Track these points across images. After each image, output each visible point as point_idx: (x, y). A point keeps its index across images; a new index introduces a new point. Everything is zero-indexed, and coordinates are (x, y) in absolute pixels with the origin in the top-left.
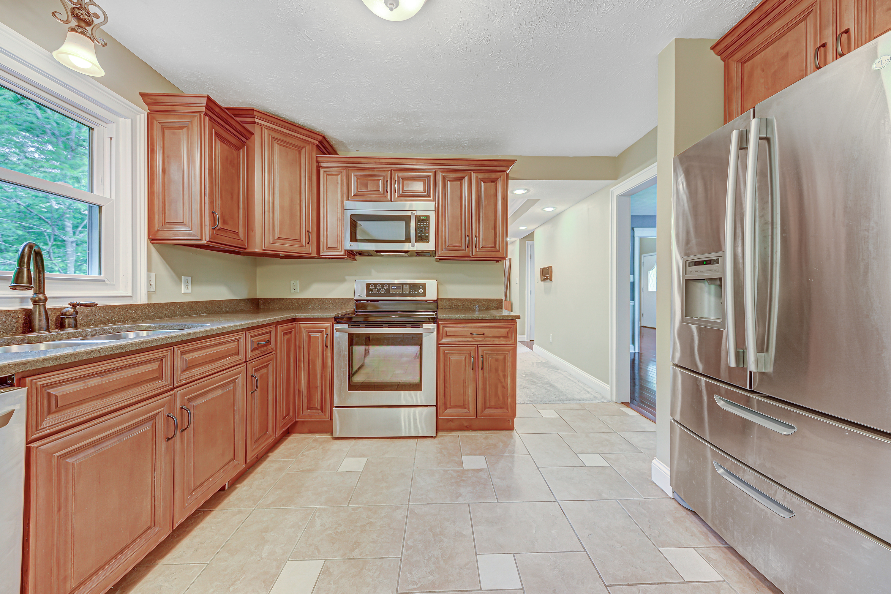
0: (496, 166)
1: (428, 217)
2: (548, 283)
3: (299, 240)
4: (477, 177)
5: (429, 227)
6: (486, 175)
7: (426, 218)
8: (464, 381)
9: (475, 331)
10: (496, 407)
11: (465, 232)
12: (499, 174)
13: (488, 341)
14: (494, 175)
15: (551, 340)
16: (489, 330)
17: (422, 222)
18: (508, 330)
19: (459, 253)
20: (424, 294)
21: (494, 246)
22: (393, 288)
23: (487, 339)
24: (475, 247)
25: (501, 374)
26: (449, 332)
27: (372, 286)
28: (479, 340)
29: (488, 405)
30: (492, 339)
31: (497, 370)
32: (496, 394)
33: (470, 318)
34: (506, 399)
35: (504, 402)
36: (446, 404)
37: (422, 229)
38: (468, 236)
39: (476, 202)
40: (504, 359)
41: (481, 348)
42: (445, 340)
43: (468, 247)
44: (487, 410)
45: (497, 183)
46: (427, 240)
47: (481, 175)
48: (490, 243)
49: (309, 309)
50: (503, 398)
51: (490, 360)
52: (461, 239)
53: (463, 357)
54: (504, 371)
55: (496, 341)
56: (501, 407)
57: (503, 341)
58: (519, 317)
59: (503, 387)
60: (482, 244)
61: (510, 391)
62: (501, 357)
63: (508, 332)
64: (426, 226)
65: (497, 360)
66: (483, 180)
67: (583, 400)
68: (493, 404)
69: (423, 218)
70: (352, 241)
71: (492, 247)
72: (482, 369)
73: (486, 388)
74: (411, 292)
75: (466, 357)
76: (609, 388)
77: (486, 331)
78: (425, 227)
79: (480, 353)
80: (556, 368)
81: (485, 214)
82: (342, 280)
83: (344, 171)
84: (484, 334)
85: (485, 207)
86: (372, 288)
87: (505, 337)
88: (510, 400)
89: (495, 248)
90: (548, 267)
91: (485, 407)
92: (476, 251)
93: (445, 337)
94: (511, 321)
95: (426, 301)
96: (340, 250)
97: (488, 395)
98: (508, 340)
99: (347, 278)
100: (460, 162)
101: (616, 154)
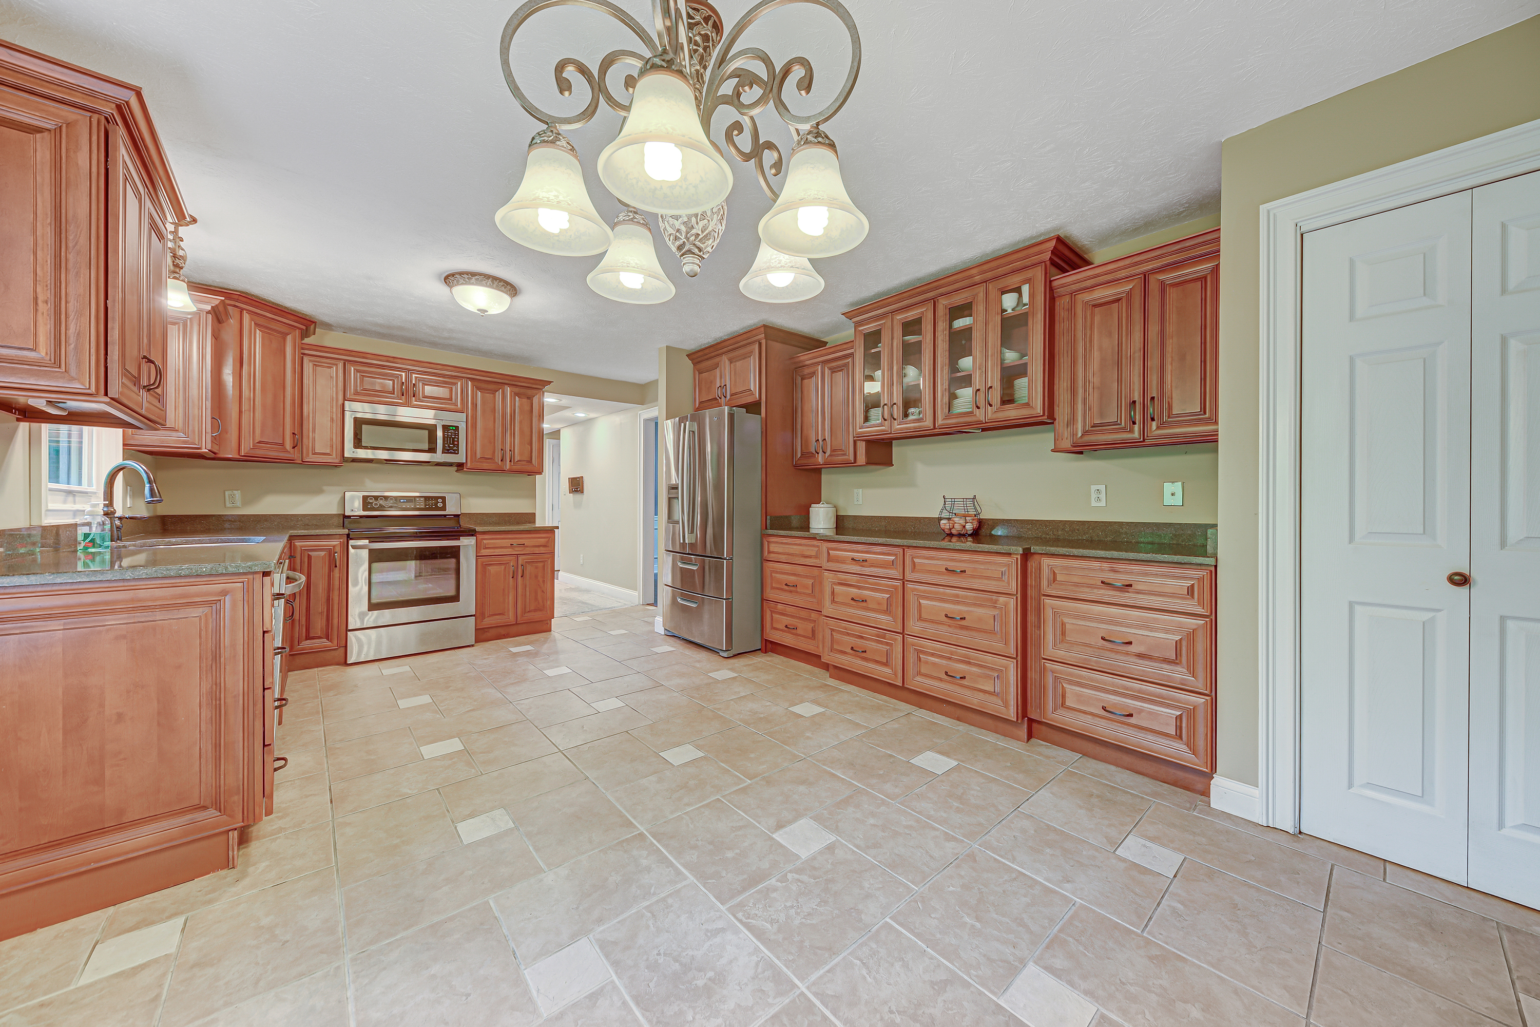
0: (532, 384)
1: (457, 428)
2: (578, 496)
3: (283, 444)
4: (511, 392)
5: (458, 438)
6: (522, 390)
7: (454, 428)
8: (504, 590)
9: (515, 542)
10: (535, 610)
11: (499, 446)
12: (535, 391)
13: (527, 551)
14: (529, 392)
15: (581, 561)
16: (528, 541)
17: (450, 433)
18: (547, 539)
19: (492, 467)
20: (444, 508)
21: (530, 461)
22: (402, 501)
23: (527, 549)
24: (510, 461)
25: (541, 580)
26: (488, 544)
27: (371, 499)
28: (519, 550)
29: (528, 610)
30: (532, 549)
31: (536, 577)
32: (536, 599)
33: (511, 530)
34: (545, 602)
35: (544, 605)
36: (484, 614)
37: (450, 440)
38: (502, 449)
39: (511, 416)
40: (544, 566)
41: (520, 558)
42: (484, 552)
43: (502, 461)
44: (526, 615)
45: (532, 400)
46: (456, 452)
47: (517, 390)
48: (526, 457)
49: (262, 528)
50: (543, 602)
51: (529, 568)
52: (494, 452)
53: (503, 567)
54: (543, 577)
55: (537, 550)
56: (540, 610)
57: (542, 550)
58: (557, 528)
59: (543, 591)
60: (517, 458)
61: (549, 594)
62: (540, 565)
63: (548, 542)
64: (455, 438)
65: (537, 568)
66: (517, 394)
67: (614, 607)
68: (532, 608)
69: (451, 428)
70: (355, 447)
71: (528, 461)
72: (522, 577)
73: (525, 594)
74: (427, 506)
75: (505, 567)
76: (637, 594)
77: (526, 542)
78: (453, 438)
79: (520, 562)
80: (587, 591)
81: (520, 429)
82: (319, 491)
83: (341, 365)
84: (524, 544)
85: (521, 422)
86: (371, 501)
87: (545, 546)
88: (549, 603)
89: (531, 463)
90: (578, 478)
91: (524, 612)
92: (511, 465)
93: (484, 549)
94: (550, 532)
95: (445, 516)
96: (334, 456)
97: (528, 600)
98: (547, 549)
99: (325, 488)
100: (493, 375)
101: (643, 382)
